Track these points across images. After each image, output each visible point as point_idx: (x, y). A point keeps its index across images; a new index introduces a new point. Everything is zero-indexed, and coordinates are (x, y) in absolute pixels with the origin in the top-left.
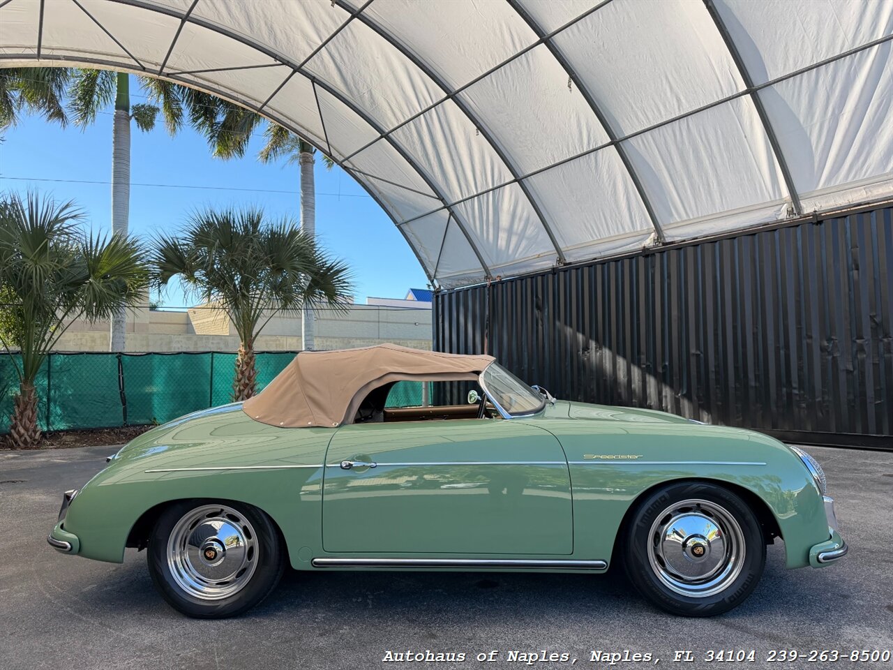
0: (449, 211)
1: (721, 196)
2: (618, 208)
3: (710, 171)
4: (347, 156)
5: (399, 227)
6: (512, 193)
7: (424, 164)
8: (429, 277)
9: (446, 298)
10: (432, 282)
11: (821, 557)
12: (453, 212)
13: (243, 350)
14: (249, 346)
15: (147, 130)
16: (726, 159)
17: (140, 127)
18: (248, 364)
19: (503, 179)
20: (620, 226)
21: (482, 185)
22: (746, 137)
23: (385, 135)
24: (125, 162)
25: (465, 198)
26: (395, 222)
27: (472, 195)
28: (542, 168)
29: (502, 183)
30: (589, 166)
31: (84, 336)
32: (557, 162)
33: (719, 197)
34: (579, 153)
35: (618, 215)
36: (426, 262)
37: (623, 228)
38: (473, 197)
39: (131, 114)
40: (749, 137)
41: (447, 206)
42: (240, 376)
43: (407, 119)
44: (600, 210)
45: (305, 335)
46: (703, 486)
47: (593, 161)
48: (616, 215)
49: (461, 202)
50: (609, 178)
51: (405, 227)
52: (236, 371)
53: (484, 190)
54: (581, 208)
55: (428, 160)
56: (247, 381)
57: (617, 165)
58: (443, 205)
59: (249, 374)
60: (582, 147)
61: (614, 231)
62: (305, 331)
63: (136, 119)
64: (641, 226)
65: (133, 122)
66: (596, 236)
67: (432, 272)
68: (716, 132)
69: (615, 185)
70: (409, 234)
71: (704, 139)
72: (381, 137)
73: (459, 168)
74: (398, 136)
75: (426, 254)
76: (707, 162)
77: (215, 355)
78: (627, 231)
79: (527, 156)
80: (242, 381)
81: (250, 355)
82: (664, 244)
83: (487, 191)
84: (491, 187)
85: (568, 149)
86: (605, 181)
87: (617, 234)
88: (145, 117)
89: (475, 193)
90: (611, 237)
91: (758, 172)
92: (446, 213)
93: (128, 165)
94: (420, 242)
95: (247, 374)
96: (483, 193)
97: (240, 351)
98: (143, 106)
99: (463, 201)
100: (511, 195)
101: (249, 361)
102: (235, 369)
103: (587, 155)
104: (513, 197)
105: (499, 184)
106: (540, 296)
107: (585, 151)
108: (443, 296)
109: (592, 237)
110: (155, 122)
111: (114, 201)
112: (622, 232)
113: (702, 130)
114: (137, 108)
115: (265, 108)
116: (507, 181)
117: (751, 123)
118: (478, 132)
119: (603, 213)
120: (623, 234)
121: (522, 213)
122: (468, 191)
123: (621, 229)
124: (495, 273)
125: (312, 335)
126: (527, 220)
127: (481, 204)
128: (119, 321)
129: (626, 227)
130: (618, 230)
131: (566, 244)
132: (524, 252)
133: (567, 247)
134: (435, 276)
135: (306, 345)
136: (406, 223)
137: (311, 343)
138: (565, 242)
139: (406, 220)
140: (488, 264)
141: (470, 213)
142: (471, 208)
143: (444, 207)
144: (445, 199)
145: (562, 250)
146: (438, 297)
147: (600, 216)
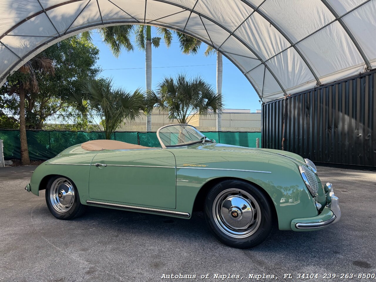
0: (264, 65)
2: (344, 53)
4: (220, 46)
5: (245, 75)
6: (291, 52)
7: (250, 44)
8: (260, 97)
9: (267, 106)
10: (261, 99)
11: (297, 225)
12: (266, 65)
15: (157, 47)
17: (155, 46)
19: (286, 46)
20: (346, 63)
21: (277, 50)
23: (232, 34)
24: (149, 61)
25: (270, 57)
26: (243, 73)
27: (273, 56)
28: (303, 38)
29: (286, 48)
30: (327, 34)
32: (310, 34)
34: (321, 27)
35: (345, 57)
36: (258, 90)
37: (349, 64)
38: (274, 57)
39: (151, 42)
41: (263, 63)
43: (239, 25)
44: (335, 56)
45: (218, 126)
46: (239, 182)
47: (328, 30)
48: (344, 57)
49: (269, 60)
50: (337, 38)
51: (247, 75)
53: (278, 53)
55: (252, 42)
57: (341, 30)
60: (322, 24)
61: (344, 66)
62: (218, 124)
63: (153, 43)
65: (152, 45)
67: (261, 94)
69: (341, 42)
70: (250, 78)
72: (231, 35)
73: (265, 44)
74: (237, 33)
75: (257, 86)
78: (351, 65)
79: (295, 33)
82: (371, 70)
83: (280, 53)
84: (281, 51)
85: (315, 26)
86: (336, 40)
87: (345, 67)
88: (156, 42)
89: (275, 55)
90: (344, 69)
92: (263, 66)
93: (151, 62)
94: (255, 81)
96: (278, 54)
97: (180, 132)
98: (155, 38)
103: (325, 28)
104: (292, 54)
105: (284, 49)
106: (309, 103)
107: (323, 26)
108: (266, 105)
110: (160, 43)
111: (147, 76)
112: (348, 66)
114: (153, 39)
115: (185, 30)
116: (288, 47)
118: (270, 25)
119: (337, 57)
120: (349, 68)
121: (297, 62)
122: (271, 54)
123: (347, 65)
124: (288, 93)
125: (220, 126)
126: (300, 65)
127: (278, 60)
128: (149, 121)
129: (350, 63)
130: (346, 65)
131: (320, 75)
132: (300, 81)
133: (321, 77)
134: (262, 96)
135: (218, 130)
136: (248, 73)
137: (220, 129)
138: (320, 74)
139: (247, 71)
140: (285, 88)
141: (274, 64)
142: (274, 62)
143: (262, 63)
144: (261, 59)
145: (319, 79)
146: (264, 106)
147: (336, 59)
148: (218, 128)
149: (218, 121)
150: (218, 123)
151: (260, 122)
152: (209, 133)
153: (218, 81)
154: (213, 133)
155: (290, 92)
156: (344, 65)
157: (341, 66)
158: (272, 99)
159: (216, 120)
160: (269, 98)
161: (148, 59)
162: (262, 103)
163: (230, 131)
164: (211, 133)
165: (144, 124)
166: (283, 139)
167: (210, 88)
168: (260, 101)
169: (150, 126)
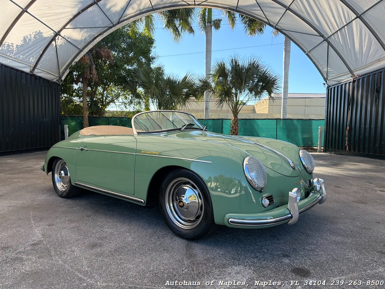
0: (327, 42)
4: (277, 23)
5: (307, 54)
6: (357, 24)
7: (308, 18)
8: (325, 79)
9: (333, 89)
10: (326, 82)
11: (230, 220)
12: (329, 42)
13: (233, 118)
14: (236, 116)
15: (218, 30)
17: (215, 29)
18: (235, 124)
23: (288, 8)
24: (210, 44)
25: (333, 33)
26: (305, 52)
27: (336, 30)
31: (198, 114)
38: (337, 31)
39: (212, 24)
41: (326, 40)
42: (232, 129)
45: (283, 113)
49: (331, 35)
51: (310, 54)
52: (230, 127)
53: (342, 27)
56: (234, 131)
58: (323, 39)
59: (235, 128)
62: (283, 111)
63: (214, 26)
67: (326, 76)
72: (287, 10)
74: (294, 7)
75: (321, 67)
77: (223, 120)
79: (360, 1)
80: (233, 131)
81: (236, 120)
83: (344, 27)
84: (345, 24)
88: (217, 24)
89: (338, 29)
92: (326, 44)
93: (211, 46)
94: (318, 61)
95: (234, 128)
96: (341, 28)
97: (232, 118)
98: (216, 20)
99: (333, 34)
100: (357, 26)
101: (235, 122)
102: (230, 126)
106: (379, 85)
108: (331, 89)
110: (220, 25)
114: (214, 21)
115: (238, 9)
121: (365, 36)
122: (334, 29)
124: (356, 73)
125: (286, 113)
126: (369, 40)
127: (342, 35)
128: (207, 108)
132: (370, 60)
134: (327, 78)
135: (283, 117)
136: (309, 52)
137: (285, 116)
139: (309, 50)
140: (352, 69)
141: (338, 40)
142: (337, 38)
143: (324, 40)
144: (323, 35)
146: (329, 90)
148: (283, 115)
149: (283, 107)
150: (283, 109)
151: (325, 107)
152: (265, 120)
153: (285, 62)
154: (270, 120)
155: (358, 73)
158: (338, 82)
159: (281, 106)
160: (334, 81)
161: (209, 42)
162: (326, 86)
163: (290, 118)
164: (267, 120)
165: (202, 111)
166: (348, 128)
167: (267, 71)
168: (324, 84)
169: (208, 113)
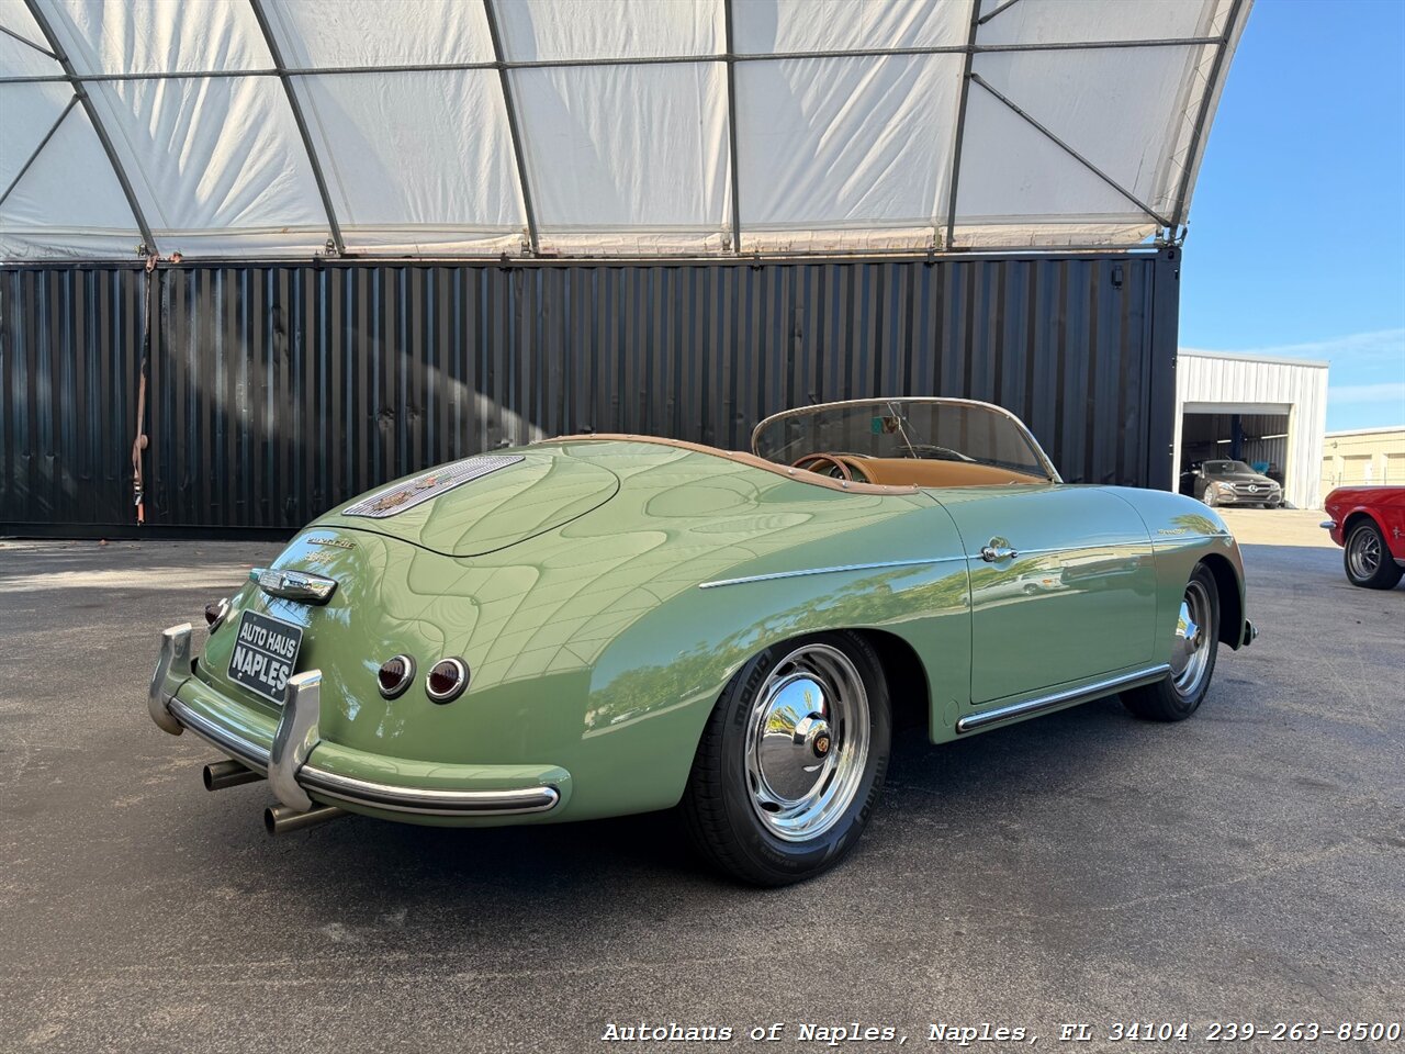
0: (76, 88)
1: (641, 199)
2: (472, 176)
3: (637, 159)
12: (86, 94)
16: (666, 147)
19: (246, 61)
20: (467, 209)
21: (190, 59)
22: (701, 123)
25: (132, 73)
27: (155, 72)
29: (242, 69)
30: (442, 92)
32: (382, 64)
33: (638, 201)
34: (430, 63)
35: (469, 190)
37: (473, 215)
38: (157, 77)
40: (705, 123)
41: (73, 78)
44: (440, 175)
47: (453, 85)
48: (466, 190)
49: (117, 78)
50: (471, 123)
53: (189, 71)
54: (403, 162)
57: (492, 104)
58: (61, 73)
60: (440, 54)
61: (453, 214)
64: (504, 219)
66: (418, 216)
68: (665, 103)
69: (478, 138)
71: (645, 108)
76: (639, 142)
78: (478, 221)
82: (538, 256)
83: (199, 76)
84: (210, 70)
86: (464, 125)
89: (165, 71)
90: (447, 225)
91: (701, 177)
92: (65, 92)
96: (185, 76)
99: (128, 77)
100: (255, 98)
104: (259, 102)
105: (232, 70)
106: (285, 306)
107: (443, 63)
109: (410, 217)
112: (467, 220)
113: (646, 93)
116: (255, 68)
117: (715, 103)
119: (444, 181)
120: (469, 225)
121: (272, 139)
122: (147, 61)
123: (467, 215)
124: (168, 247)
126: (275, 155)
129: (478, 213)
130: (462, 216)
131: (351, 219)
132: (250, 217)
133: (353, 226)
138: (350, 213)
140: (154, 224)
142: (143, 98)
143: (65, 78)
144: (69, 61)
145: (341, 229)
147: (436, 183)
156: (457, 215)
157: (445, 210)
